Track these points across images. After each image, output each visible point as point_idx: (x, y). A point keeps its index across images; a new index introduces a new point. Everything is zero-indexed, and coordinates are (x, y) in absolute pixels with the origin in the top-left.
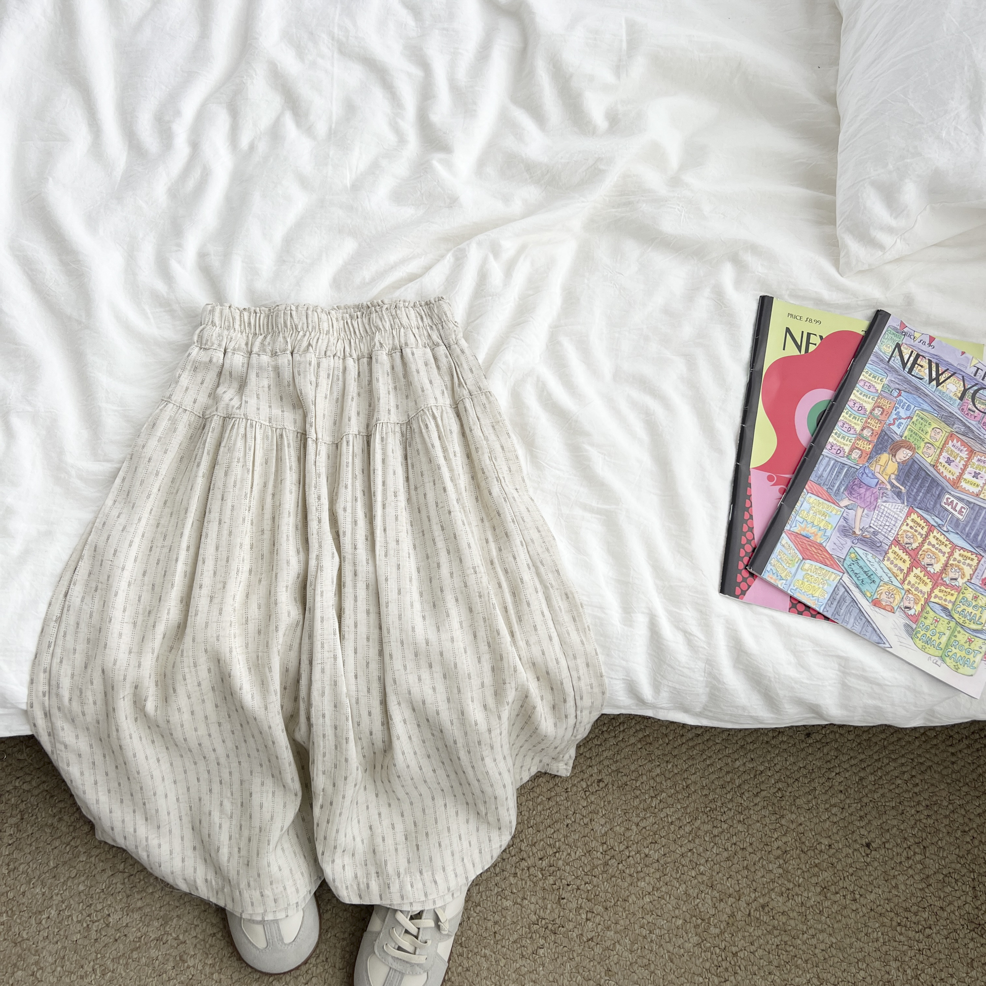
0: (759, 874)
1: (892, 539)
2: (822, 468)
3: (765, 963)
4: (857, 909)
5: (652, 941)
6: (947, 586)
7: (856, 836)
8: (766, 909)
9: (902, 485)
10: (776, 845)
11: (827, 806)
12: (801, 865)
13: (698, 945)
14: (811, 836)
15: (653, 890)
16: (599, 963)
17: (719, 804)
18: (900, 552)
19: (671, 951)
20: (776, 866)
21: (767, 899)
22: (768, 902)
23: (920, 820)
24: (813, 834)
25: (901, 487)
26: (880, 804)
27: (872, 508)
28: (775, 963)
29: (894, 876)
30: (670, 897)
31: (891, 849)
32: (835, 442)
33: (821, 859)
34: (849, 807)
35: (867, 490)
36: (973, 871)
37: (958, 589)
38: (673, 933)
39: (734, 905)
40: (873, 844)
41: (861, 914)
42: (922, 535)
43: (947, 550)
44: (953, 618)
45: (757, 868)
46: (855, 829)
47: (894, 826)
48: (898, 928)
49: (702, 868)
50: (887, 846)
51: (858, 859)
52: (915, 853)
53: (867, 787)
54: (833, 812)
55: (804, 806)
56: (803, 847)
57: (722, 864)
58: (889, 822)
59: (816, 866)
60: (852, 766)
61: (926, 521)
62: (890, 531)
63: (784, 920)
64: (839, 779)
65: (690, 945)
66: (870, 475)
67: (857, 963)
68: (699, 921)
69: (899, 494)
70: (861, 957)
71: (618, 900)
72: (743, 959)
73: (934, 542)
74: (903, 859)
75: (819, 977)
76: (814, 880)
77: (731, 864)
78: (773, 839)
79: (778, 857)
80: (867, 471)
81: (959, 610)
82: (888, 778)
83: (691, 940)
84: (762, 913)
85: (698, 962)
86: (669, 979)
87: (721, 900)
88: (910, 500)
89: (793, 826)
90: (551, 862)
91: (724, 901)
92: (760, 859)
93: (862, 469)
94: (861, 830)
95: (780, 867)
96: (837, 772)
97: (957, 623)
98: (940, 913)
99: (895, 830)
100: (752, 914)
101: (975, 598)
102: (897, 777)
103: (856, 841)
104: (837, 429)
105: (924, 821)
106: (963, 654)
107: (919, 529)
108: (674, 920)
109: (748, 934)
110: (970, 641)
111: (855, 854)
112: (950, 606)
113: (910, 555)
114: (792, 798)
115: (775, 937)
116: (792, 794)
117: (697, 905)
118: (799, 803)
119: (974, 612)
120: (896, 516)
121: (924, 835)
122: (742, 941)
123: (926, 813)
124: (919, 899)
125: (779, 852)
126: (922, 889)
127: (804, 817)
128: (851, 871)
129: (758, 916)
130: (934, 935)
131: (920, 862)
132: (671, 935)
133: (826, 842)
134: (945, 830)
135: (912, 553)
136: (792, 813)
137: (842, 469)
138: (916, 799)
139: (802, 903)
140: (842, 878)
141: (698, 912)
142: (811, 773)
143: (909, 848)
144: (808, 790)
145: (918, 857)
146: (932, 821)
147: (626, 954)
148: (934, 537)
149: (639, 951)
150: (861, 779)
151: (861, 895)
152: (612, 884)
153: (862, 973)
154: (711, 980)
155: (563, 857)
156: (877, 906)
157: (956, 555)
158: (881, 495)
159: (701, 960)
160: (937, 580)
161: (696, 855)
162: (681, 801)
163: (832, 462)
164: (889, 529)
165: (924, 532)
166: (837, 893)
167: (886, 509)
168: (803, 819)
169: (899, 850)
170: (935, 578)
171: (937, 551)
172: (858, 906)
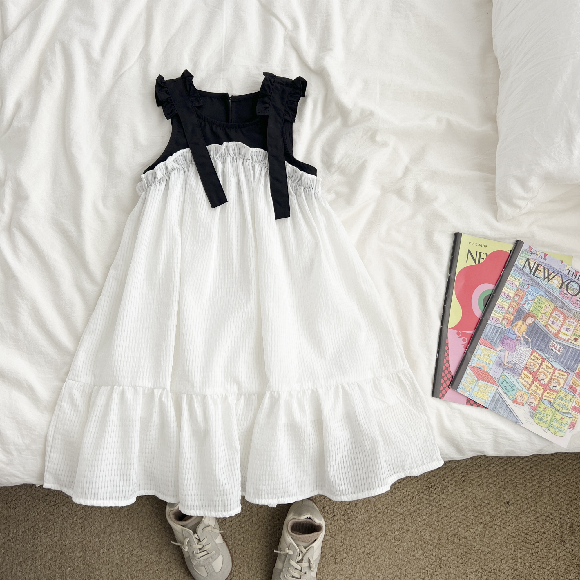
0: (453, 519)
1: (523, 367)
2: (488, 331)
3: (456, 562)
4: (502, 534)
5: (399, 553)
6: (551, 390)
7: (502, 499)
8: (456, 536)
9: (529, 337)
10: (461, 504)
11: (487, 484)
12: (474, 514)
13: (423, 554)
14: (479, 499)
15: (400, 528)
16: (373, 565)
17: (433, 485)
18: (527, 374)
19: (409, 558)
20: (461, 514)
21: (456, 531)
22: (457, 533)
23: (534, 489)
24: (480, 498)
25: (528, 338)
26: (514, 482)
27: (513, 351)
28: (460, 562)
29: (520, 518)
30: (408, 532)
31: (520, 504)
32: (494, 316)
33: (484, 510)
34: (499, 483)
35: (511, 341)
36: (561, 514)
37: (557, 392)
38: (410, 550)
39: (440, 535)
40: (510, 502)
41: (504, 537)
42: (538, 364)
43: (551, 371)
44: (554, 407)
45: (452, 516)
46: (501, 495)
47: (521, 493)
48: (522, 543)
49: (424, 517)
50: (517, 503)
51: (503, 509)
52: (531, 506)
53: (508, 473)
54: (490, 487)
55: (476, 484)
56: (475, 504)
57: (434, 515)
58: (519, 491)
59: (481, 514)
60: (500, 463)
61: (541, 356)
62: (522, 363)
63: (465, 541)
64: (493, 470)
65: (418, 555)
66: (512, 333)
67: (501, 560)
68: (423, 543)
69: (527, 343)
70: (503, 558)
71: (382, 534)
72: (445, 560)
73: (545, 367)
74: (525, 509)
75: (482, 568)
76: (480, 521)
77: (439, 514)
78: (460, 501)
79: (462, 510)
80: (511, 331)
81: (557, 402)
82: (519, 468)
83: (419, 552)
84: (454, 538)
85: (422, 563)
86: (408, 571)
87: (434, 532)
88: (533, 345)
89: (470, 495)
90: (349, 517)
91: (435, 533)
92: (453, 511)
93: (508, 330)
94: (504, 495)
95: (463, 515)
96: (493, 466)
97: (556, 409)
98: (543, 535)
99: (521, 495)
100: (449, 538)
101: (566, 396)
102: (523, 468)
103: (501, 501)
104: (495, 309)
105: (537, 490)
106: (559, 425)
107: (537, 361)
108: (410, 543)
109: (447, 548)
110: (562, 418)
111: (501, 507)
112: (552, 401)
113: (533, 375)
114: (469, 480)
115: (460, 549)
116: (470, 478)
117: (422, 535)
118: (473, 483)
119: (565, 403)
120: (525, 354)
121: (536, 497)
122: (444, 552)
123: (537, 485)
124: (533, 529)
125: (463, 508)
126: (535, 524)
127: (476, 490)
128: (499, 516)
129: (452, 540)
130: (540, 546)
131: (534, 510)
132: (409, 550)
133: (487, 502)
134: (547, 494)
135: (533, 374)
136: (469, 488)
137: (498, 330)
138: (533, 479)
139: (474, 532)
140: (494, 519)
141: (422, 538)
142: (480, 467)
143: (528, 503)
144: (477, 476)
145: (533, 508)
146: (540, 490)
147: (387, 560)
148: (545, 364)
149: (393, 558)
150: (505, 470)
151: (504, 528)
152: (379, 526)
153: (504, 566)
154: (429, 571)
155: (354, 514)
156: (512, 533)
157: (556, 373)
158: (518, 344)
159: (424, 562)
160: (546, 387)
161: (421, 511)
162: (414, 484)
163: (493, 327)
164: (522, 362)
165: (539, 362)
166: (492, 527)
167: (520, 351)
168: (475, 491)
169: (523, 505)
170: (545, 386)
171: (546, 372)
172: (502, 533)
